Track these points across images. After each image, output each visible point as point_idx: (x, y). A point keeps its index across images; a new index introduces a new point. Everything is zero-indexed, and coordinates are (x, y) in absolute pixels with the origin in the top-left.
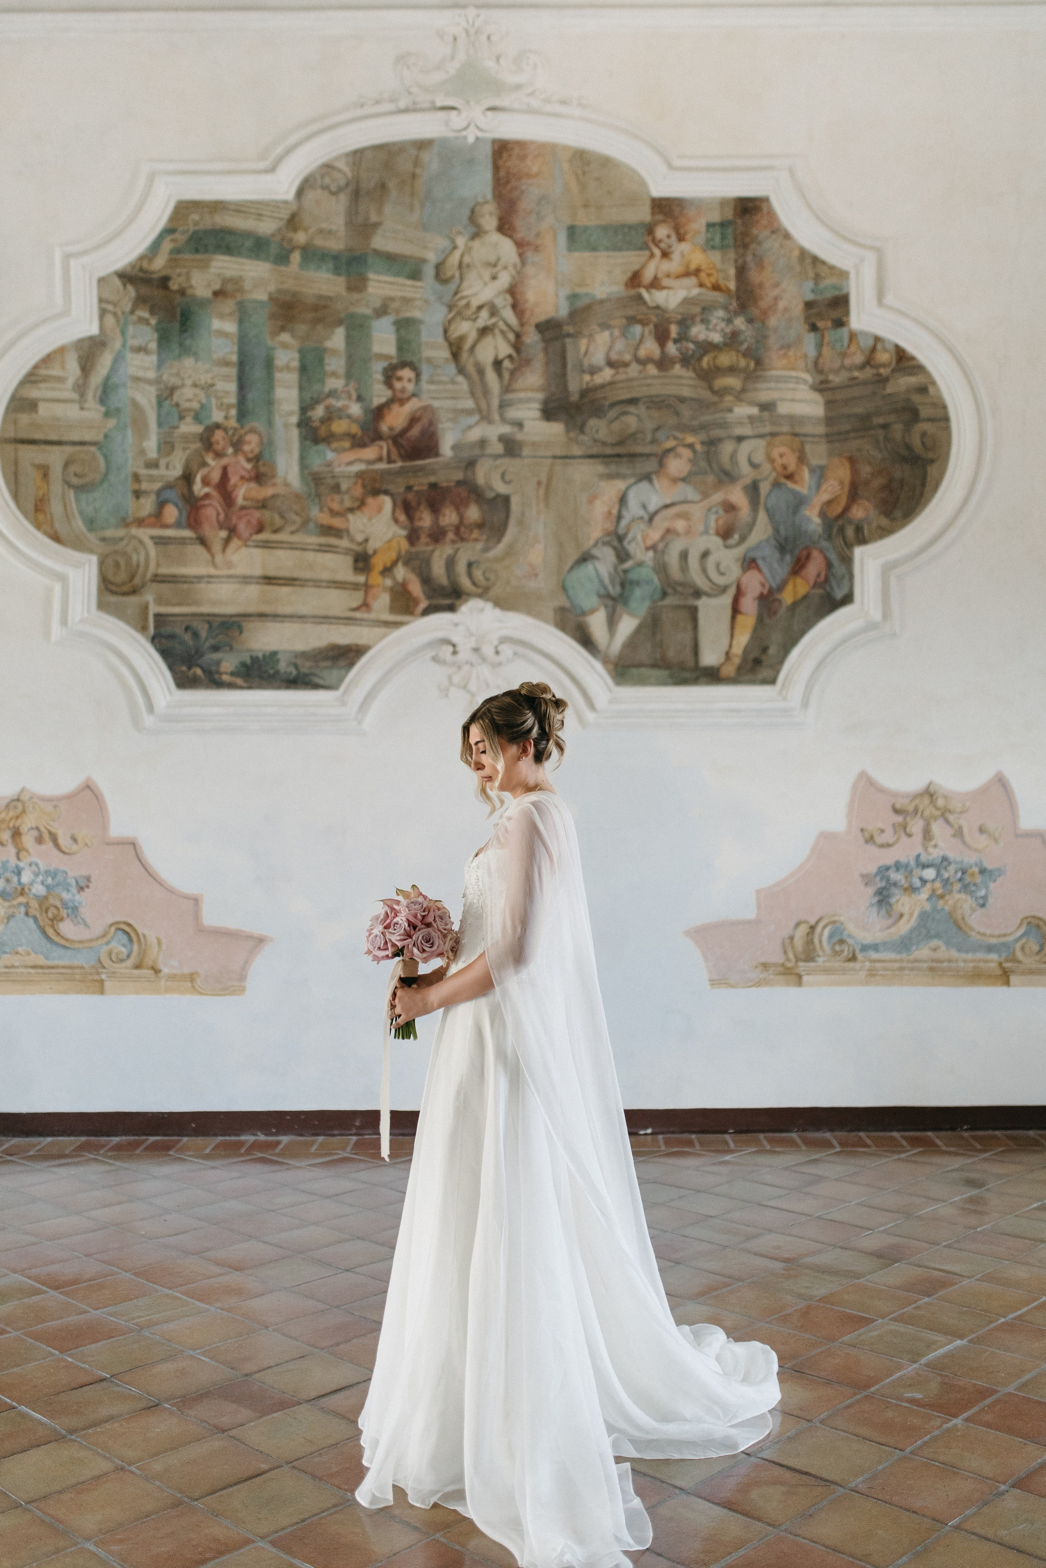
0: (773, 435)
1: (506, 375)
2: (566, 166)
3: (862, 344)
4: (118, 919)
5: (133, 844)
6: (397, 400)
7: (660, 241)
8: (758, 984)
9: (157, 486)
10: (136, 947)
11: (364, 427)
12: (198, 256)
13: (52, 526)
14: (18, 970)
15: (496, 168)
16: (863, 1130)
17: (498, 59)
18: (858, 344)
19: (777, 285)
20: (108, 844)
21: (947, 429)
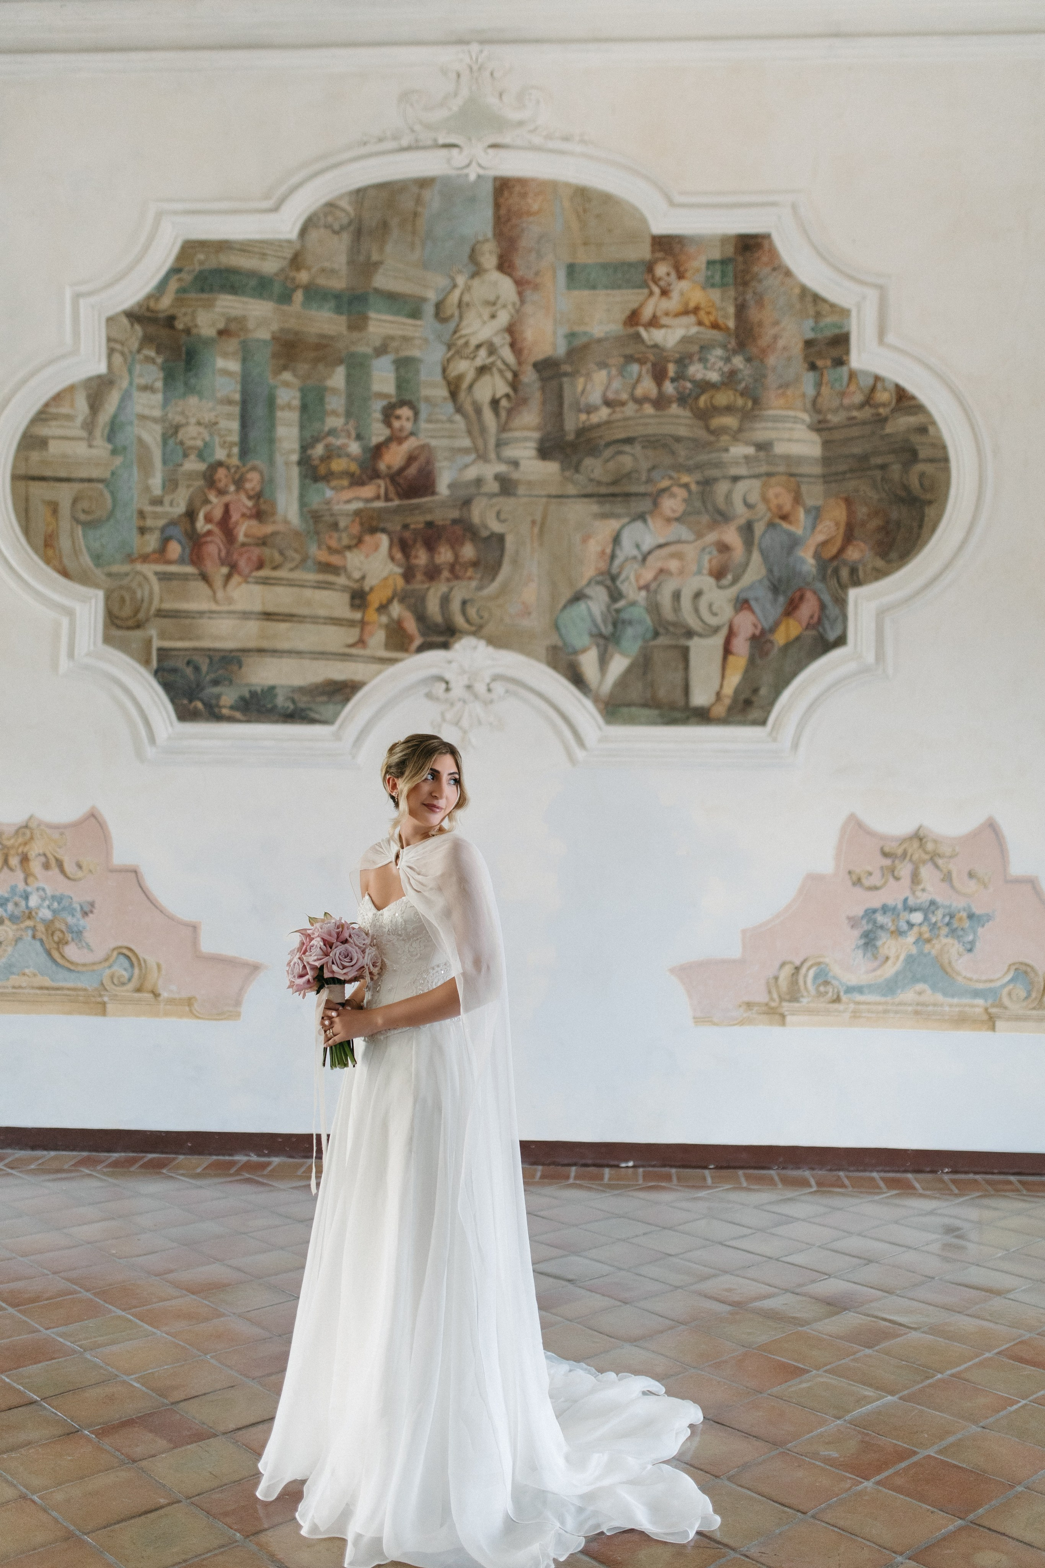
0: (769, 475)
1: (503, 414)
2: (567, 204)
3: (862, 383)
4: (120, 944)
5: (135, 872)
6: (396, 438)
7: (660, 279)
8: (742, 1023)
9: (161, 523)
10: (136, 971)
11: (362, 465)
12: (205, 296)
13: (61, 562)
14: (26, 991)
15: (497, 206)
16: (842, 1170)
17: (501, 95)
18: (858, 384)
19: (776, 323)
20: (112, 871)
21: (947, 470)
